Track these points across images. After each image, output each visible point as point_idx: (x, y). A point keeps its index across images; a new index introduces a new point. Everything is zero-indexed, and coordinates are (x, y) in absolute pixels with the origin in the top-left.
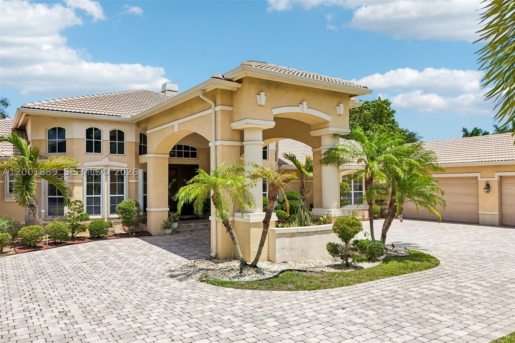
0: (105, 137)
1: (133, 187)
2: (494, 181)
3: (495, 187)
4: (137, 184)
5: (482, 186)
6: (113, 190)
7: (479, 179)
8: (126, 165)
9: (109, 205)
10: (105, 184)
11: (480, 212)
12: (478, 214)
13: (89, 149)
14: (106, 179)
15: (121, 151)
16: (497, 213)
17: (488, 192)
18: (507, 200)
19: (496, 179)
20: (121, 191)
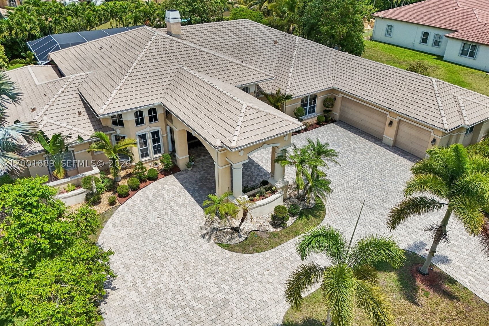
0: (146, 115)
1: (165, 138)
2: (396, 121)
3: (395, 124)
4: (167, 136)
5: (388, 122)
6: (154, 142)
7: (388, 116)
8: (160, 128)
9: (153, 150)
10: (150, 140)
11: (384, 135)
12: (383, 137)
13: (137, 123)
14: (150, 137)
15: (156, 119)
16: (393, 140)
17: (390, 127)
18: (401, 133)
19: (397, 120)
20: (158, 141)
